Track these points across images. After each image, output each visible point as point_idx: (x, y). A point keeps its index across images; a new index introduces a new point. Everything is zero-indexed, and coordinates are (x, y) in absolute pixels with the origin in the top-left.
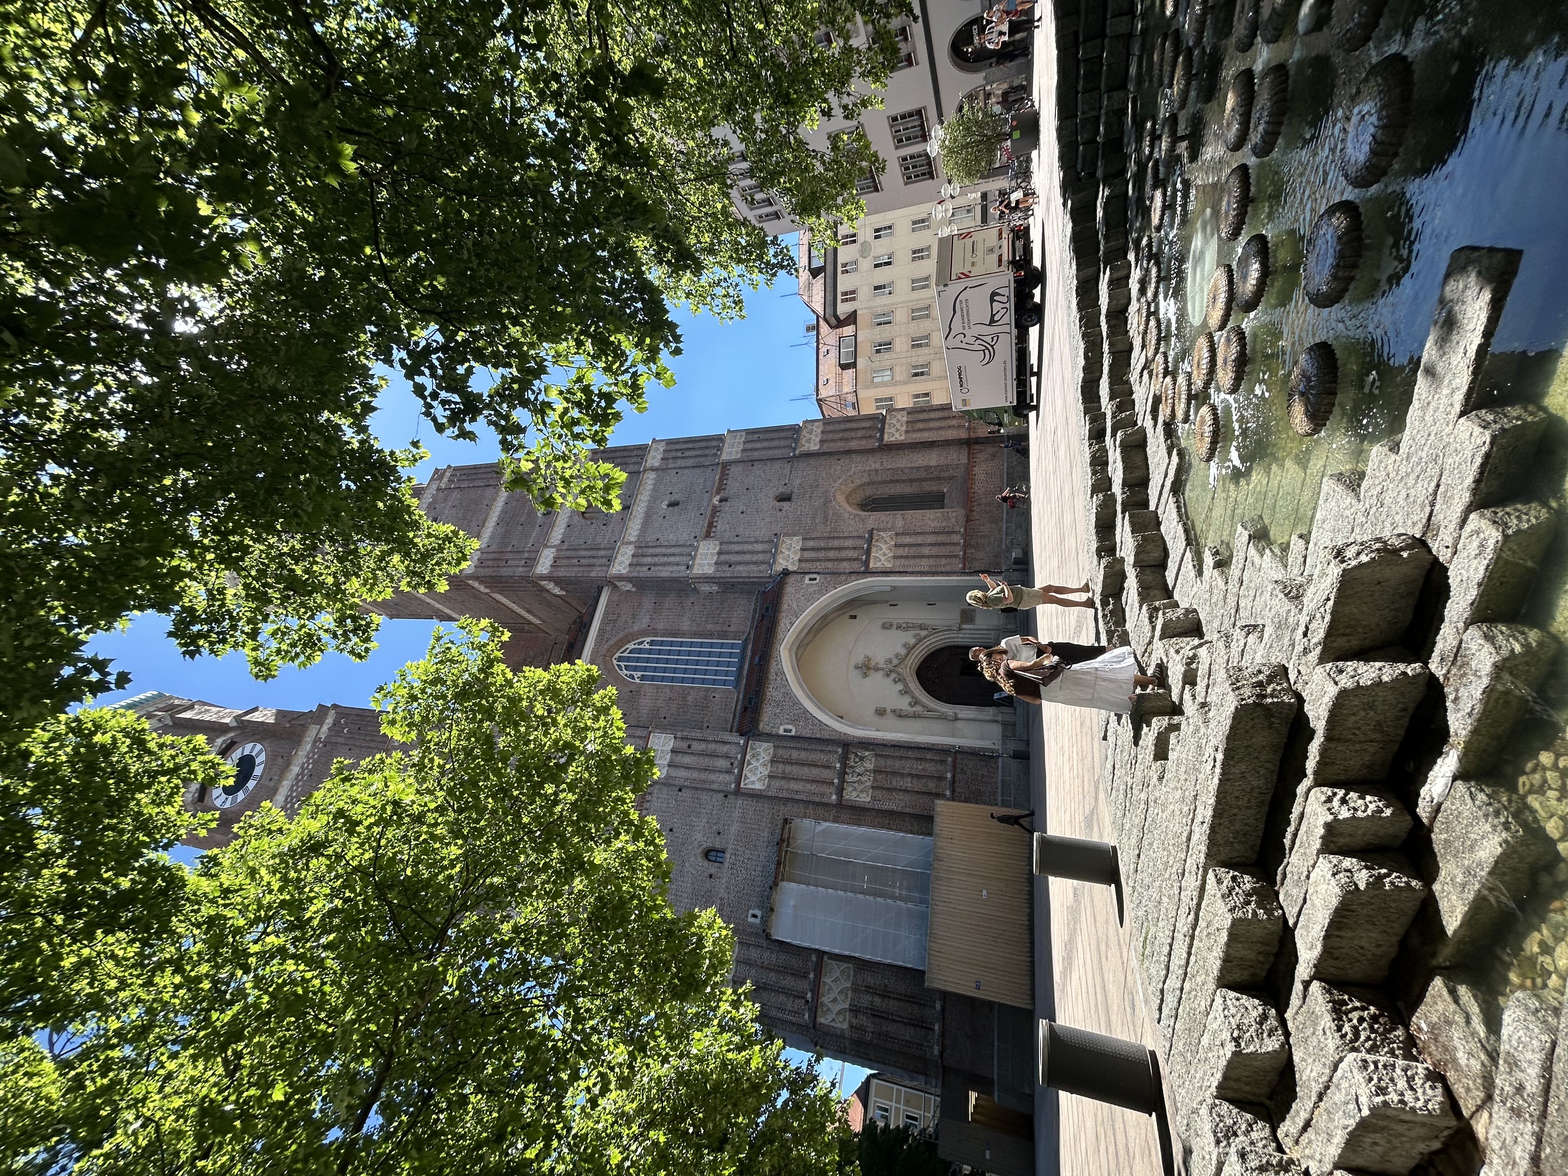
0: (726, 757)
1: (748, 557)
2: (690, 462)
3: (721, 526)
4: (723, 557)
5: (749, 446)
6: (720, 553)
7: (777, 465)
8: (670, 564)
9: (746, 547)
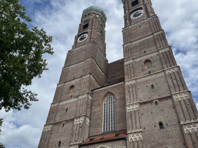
0: (78, 139)
1: (134, 122)
2: (171, 84)
3: (145, 107)
4: (133, 113)
5: (182, 103)
6: (135, 111)
7: (175, 118)
8: (130, 97)
9: (138, 120)
